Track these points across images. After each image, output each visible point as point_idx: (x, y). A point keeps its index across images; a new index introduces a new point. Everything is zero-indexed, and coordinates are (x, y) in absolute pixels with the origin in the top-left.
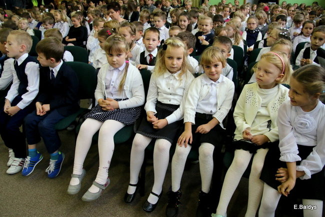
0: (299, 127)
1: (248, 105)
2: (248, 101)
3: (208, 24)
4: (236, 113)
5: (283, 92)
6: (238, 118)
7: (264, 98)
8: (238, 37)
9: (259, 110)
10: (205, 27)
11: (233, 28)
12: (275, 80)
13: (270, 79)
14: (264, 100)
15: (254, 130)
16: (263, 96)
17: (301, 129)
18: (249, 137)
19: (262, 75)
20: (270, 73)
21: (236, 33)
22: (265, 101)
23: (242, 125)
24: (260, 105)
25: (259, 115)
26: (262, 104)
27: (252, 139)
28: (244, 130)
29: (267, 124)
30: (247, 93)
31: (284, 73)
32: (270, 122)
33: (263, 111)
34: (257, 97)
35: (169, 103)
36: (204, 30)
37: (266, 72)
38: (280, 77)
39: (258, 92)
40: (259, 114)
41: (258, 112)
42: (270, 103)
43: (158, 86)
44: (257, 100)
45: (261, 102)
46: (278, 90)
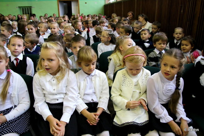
0: (167, 92)
3: (55, 28)
10: (53, 30)
11: (70, 30)
17: (168, 93)
35: (57, 102)
36: (53, 32)
43: (43, 88)
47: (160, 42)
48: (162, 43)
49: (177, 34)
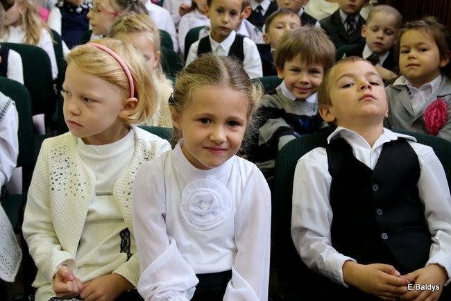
1: (59, 197)
2: (56, 186)
4: (31, 225)
5: (149, 146)
6: (36, 237)
7: (101, 171)
8: (34, 22)
9: (92, 207)
12: (118, 117)
13: (104, 116)
14: (101, 175)
15: (86, 265)
16: (98, 166)
18: (69, 286)
19: (77, 112)
20: (94, 101)
21: (28, 12)
22: (104, 178)
23: (50, 255)
24: (93, 191)
25: (92, 221)
26: (97, 187)
27: (80, 291)
28: (54, 270)
29: (119, 240)
30: (52, 162)
31: (136, 95)
32: (125, 234)
33: (102, 208)
34: (79, 171)
37: (86, 99)
38: (128, 106)
39: (83, 157)
40: (92, 217)
41: (89, 213)
42: (119, 181)
44: (82, 179)
45: (95, 182)
46: (135, 144)
47: (296, 62)
48: (304, 66)
49: (376, 29)
